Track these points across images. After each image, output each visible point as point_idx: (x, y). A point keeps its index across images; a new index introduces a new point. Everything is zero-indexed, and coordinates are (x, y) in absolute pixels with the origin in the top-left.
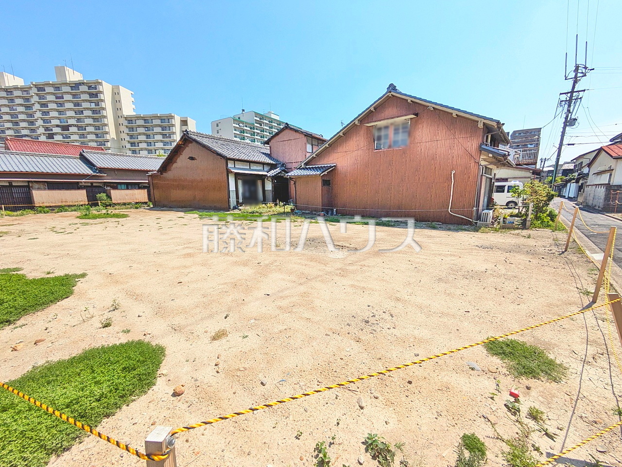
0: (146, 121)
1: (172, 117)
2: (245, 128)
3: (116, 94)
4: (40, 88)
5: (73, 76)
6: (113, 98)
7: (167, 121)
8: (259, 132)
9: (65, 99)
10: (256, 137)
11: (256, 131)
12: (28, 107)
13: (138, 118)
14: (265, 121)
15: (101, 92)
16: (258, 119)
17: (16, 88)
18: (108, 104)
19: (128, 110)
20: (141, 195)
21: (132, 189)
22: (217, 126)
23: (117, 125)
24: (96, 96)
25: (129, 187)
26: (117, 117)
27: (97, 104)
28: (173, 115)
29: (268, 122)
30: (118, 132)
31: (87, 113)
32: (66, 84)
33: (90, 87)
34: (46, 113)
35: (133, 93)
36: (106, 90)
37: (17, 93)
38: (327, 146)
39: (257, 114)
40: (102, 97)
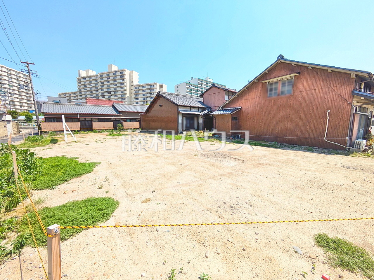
0: (143, 87)
1: (155, 84)
2: (193, 88)
3: (131, 74)
4: (102, 75)
5: (115, 68)
6: (130, 76)
7: (153, 86)
8: (200, 89)
9: (110, 79)
10: (198, 92)
11: (198, 89)
12: (96, 84)
13: (140, 86)
14: (204, 83)
15: (125, 75)
16: (200, 82)
17: (93, 76)
18: (127, 80)
19: (136, 82)
20: (137, 125)
21: (133, 122)
22: (178, 87)
23: (131, 90)
24: (123, 76)
25: (132, 120)
26: (131, 86)
27: (123, 81)
28: (156, 83)
29: (206, 84)
30: (131, 93)
31: (119, 85)
32: (111, 72)
33: (121, 73)
34: (103, 86)
35: (138, 73)
36: (127, 73)
37: (93, 78)
38: (236, 96)
39: (199, 79)
40: (125, 77)
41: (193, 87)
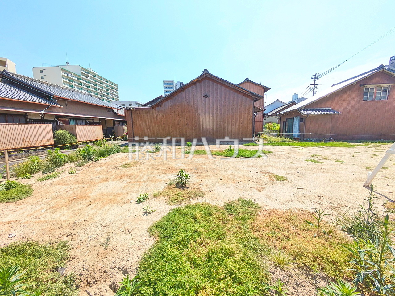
8: (85, 83)
11: (82, 81)
14: (90, 75)
16: (85, 73)
29: (92, 76)
39: (83, 69)
41: (74, 77)
